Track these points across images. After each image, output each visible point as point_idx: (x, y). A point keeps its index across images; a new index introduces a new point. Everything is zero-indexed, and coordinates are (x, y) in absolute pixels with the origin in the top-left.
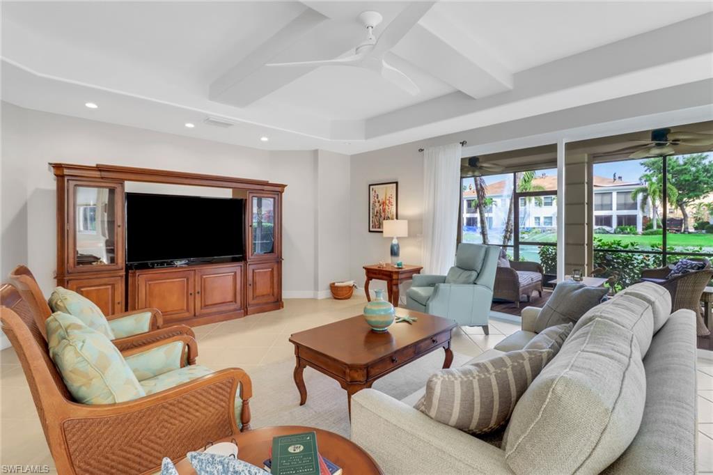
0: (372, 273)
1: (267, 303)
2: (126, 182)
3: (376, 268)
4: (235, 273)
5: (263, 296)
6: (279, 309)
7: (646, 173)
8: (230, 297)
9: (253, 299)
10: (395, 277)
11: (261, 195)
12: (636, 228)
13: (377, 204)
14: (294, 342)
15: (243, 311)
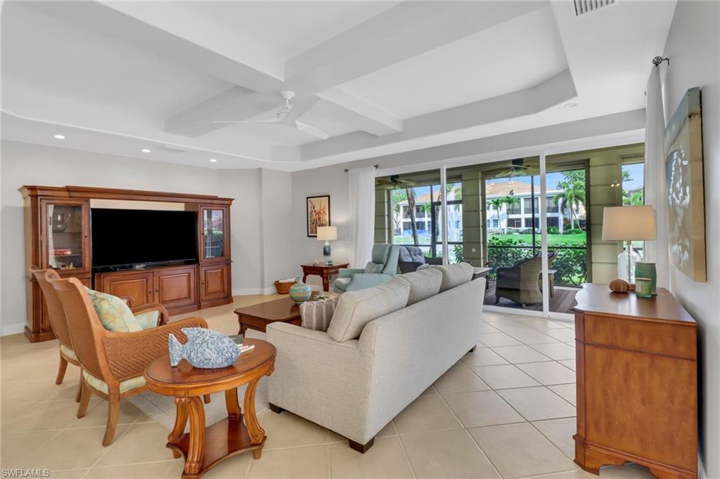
0: (308, 270)
1: (218, 299)
2: (91, 200)
3: (311, 265)
4: (189, 274)
5: (215, 293)
6: (229, 303)
7: (564, 181)
8: (185, 294)
9: (206, 295)
10: (325, 271)
11: (211, 208)
12: (558, 228)
13: (314, 214)
14: (238, 313)
15: (196, 306)
